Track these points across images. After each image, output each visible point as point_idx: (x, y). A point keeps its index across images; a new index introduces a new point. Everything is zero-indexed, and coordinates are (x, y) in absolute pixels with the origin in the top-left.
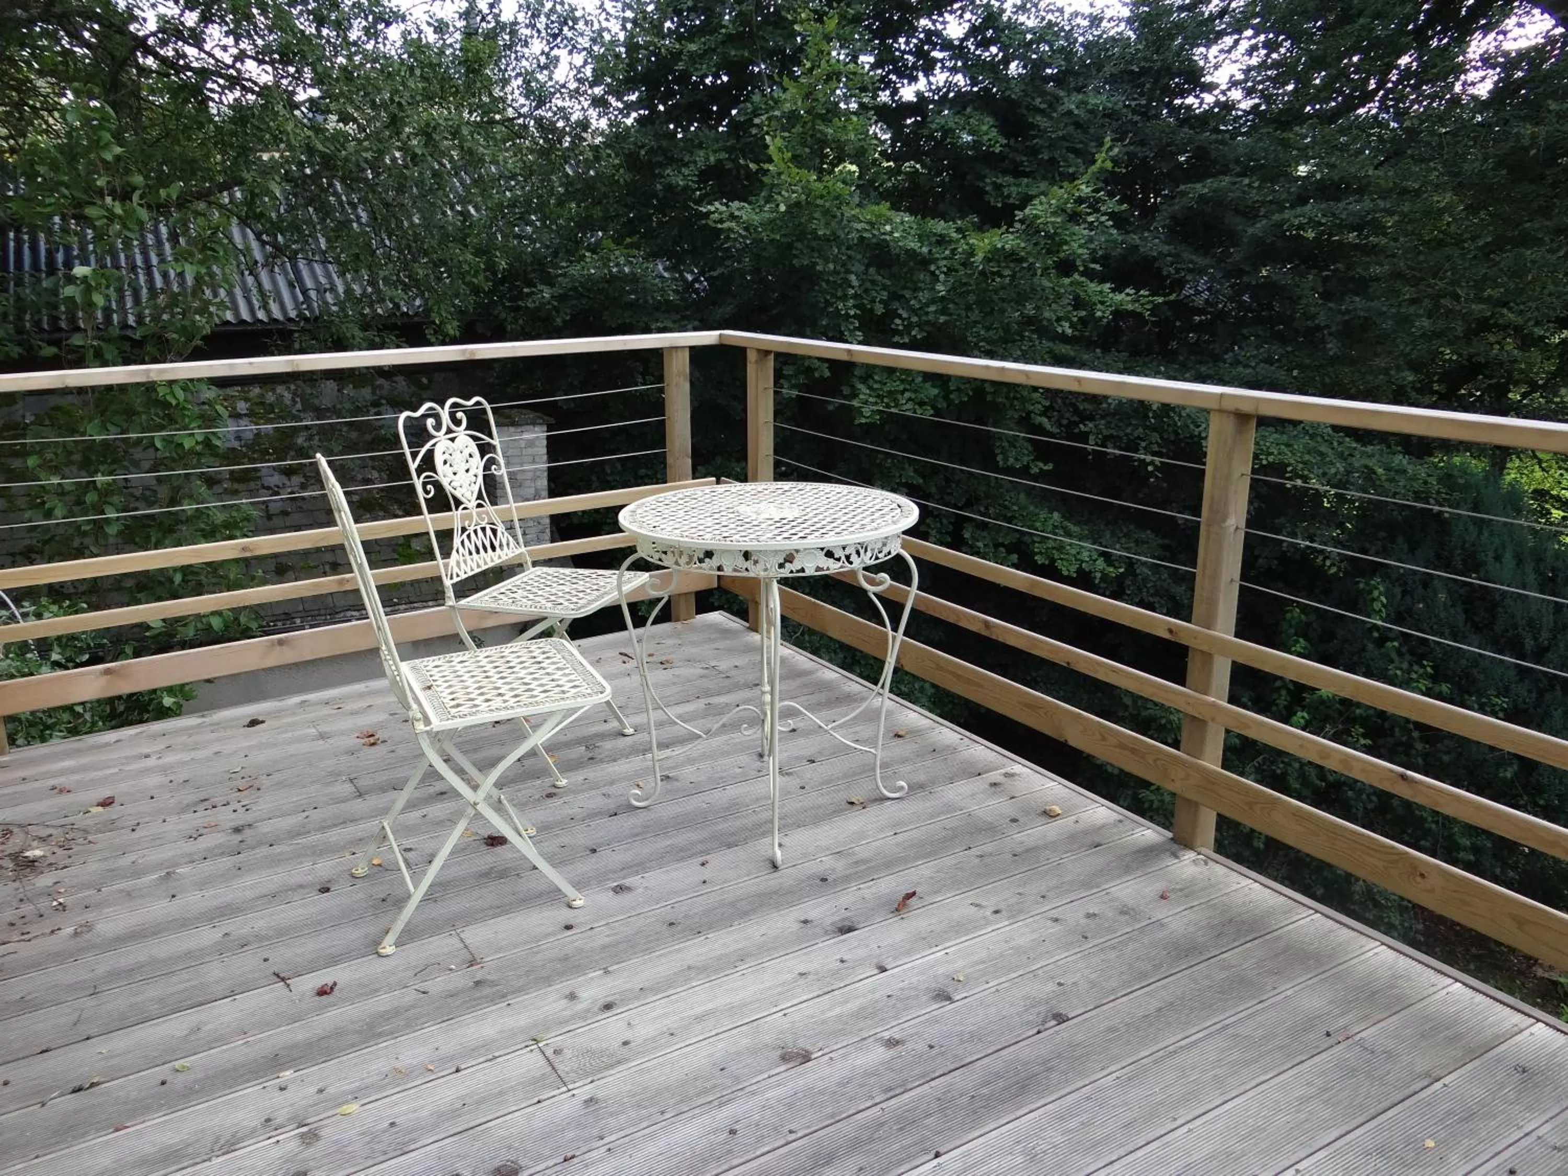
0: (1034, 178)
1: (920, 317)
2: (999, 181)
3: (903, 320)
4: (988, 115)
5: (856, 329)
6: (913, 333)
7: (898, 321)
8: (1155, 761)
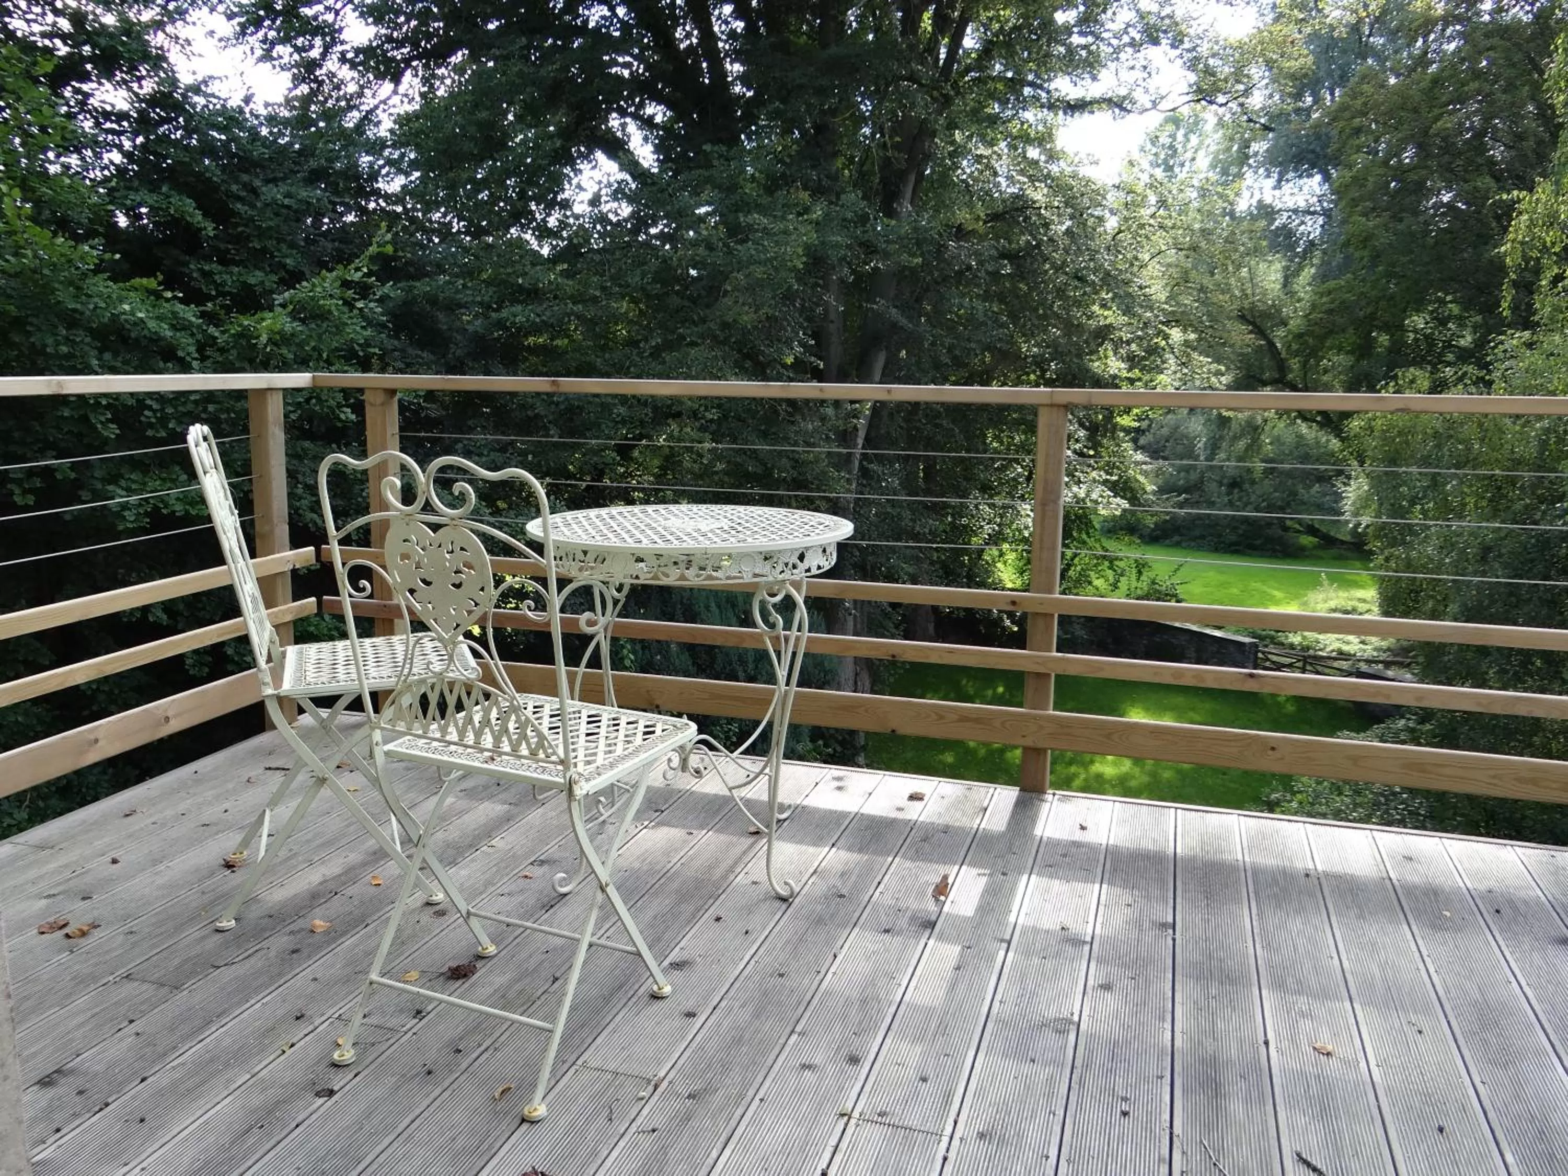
0: (246, 267)
1: (175, 408)
2: (207, 268)
3: (154, 411)
4: (189, 197)
5: (108, 421)
6: (171, 426)
7: (147, 413)
8: (1003, 723)
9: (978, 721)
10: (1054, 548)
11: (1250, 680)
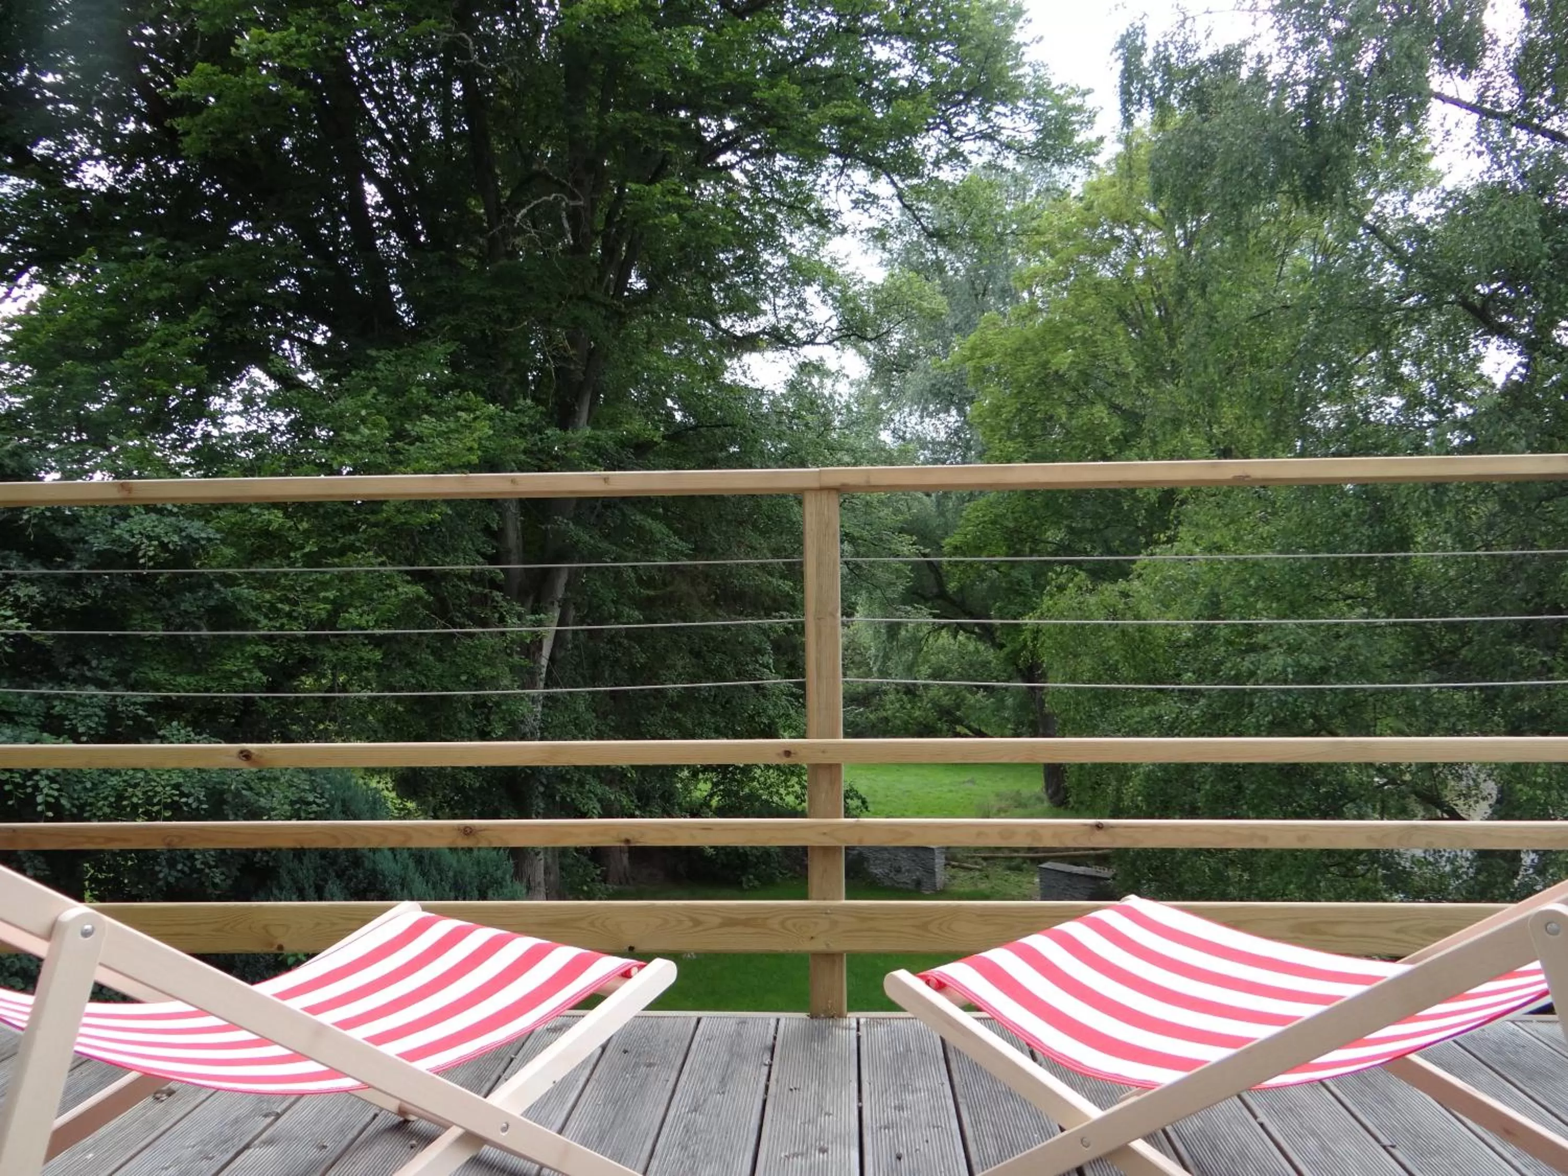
8: (782, 923)
9: (746, 923)
10: (835, 677)
11: (1097, 832)
